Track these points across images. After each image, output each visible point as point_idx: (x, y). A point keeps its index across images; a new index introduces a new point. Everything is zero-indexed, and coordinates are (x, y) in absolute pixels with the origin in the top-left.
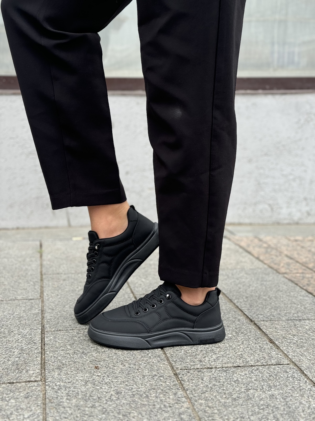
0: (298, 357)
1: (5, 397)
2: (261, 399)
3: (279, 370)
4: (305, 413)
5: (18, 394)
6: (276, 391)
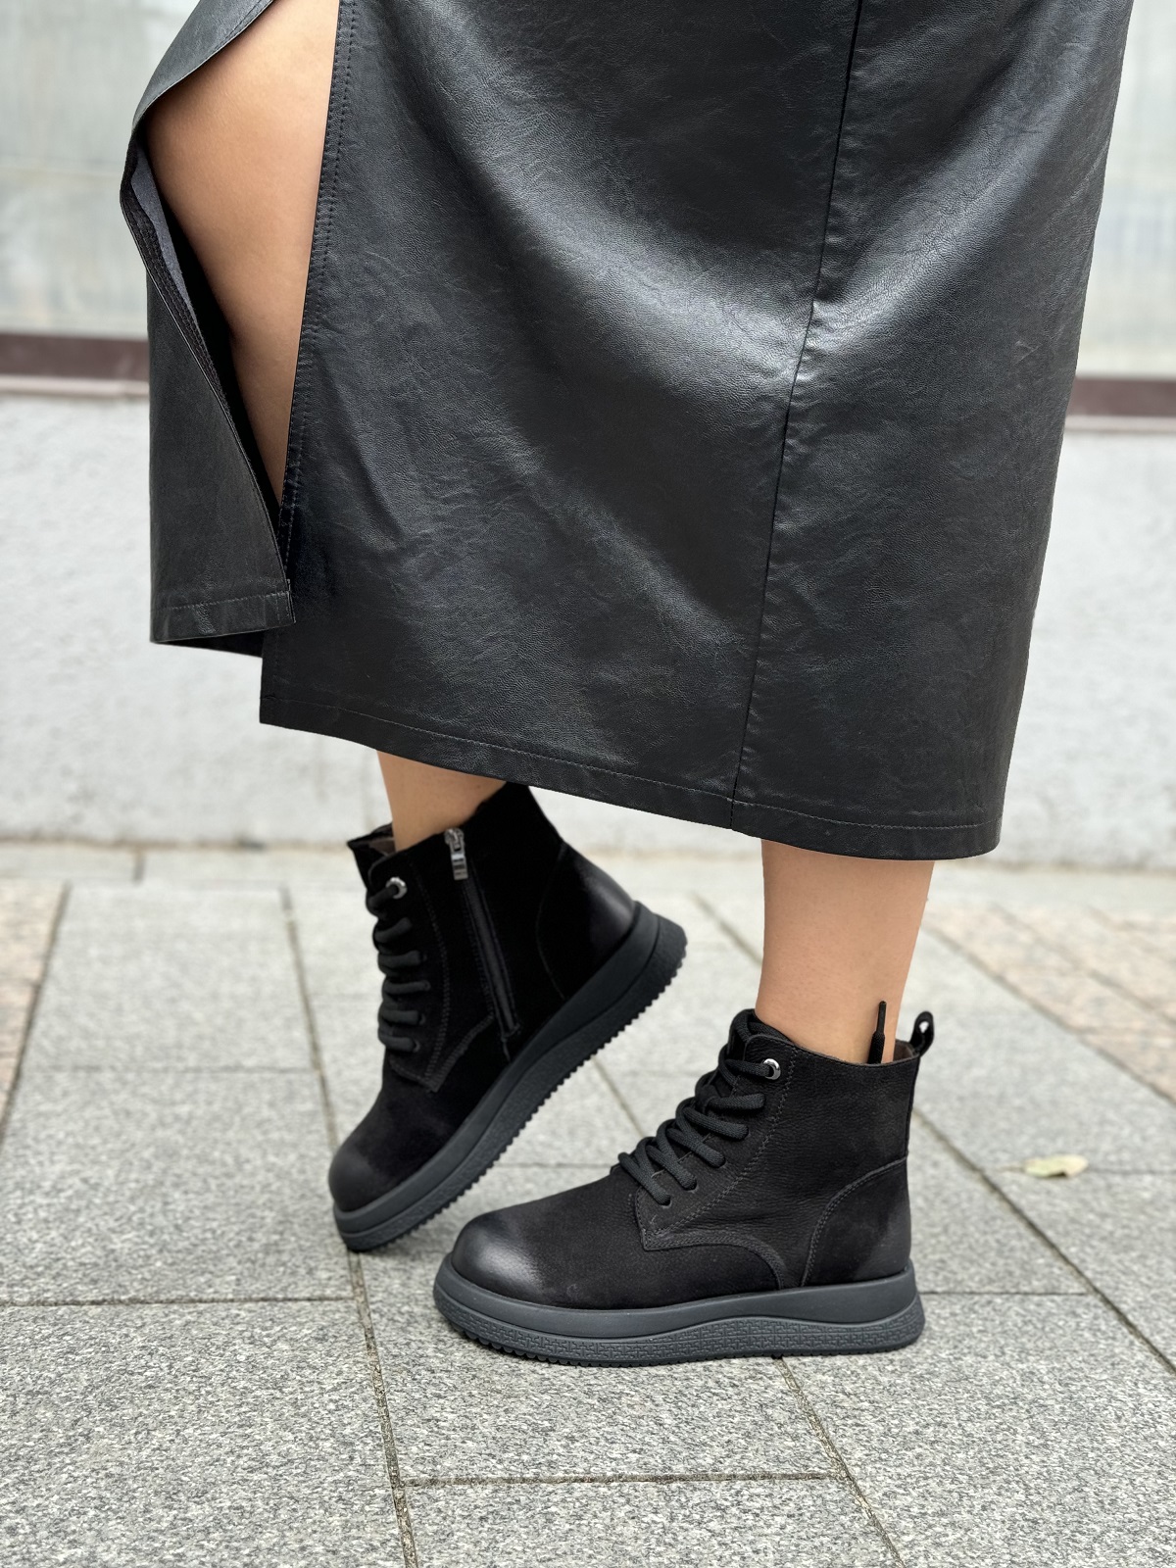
0: (1112, 1275)
1: (261, 1336)
2: (998, 1381)
3: (1052, 1308)
4: (1124, 1423)
5: (294, 1328)
6: (1042, 1362)
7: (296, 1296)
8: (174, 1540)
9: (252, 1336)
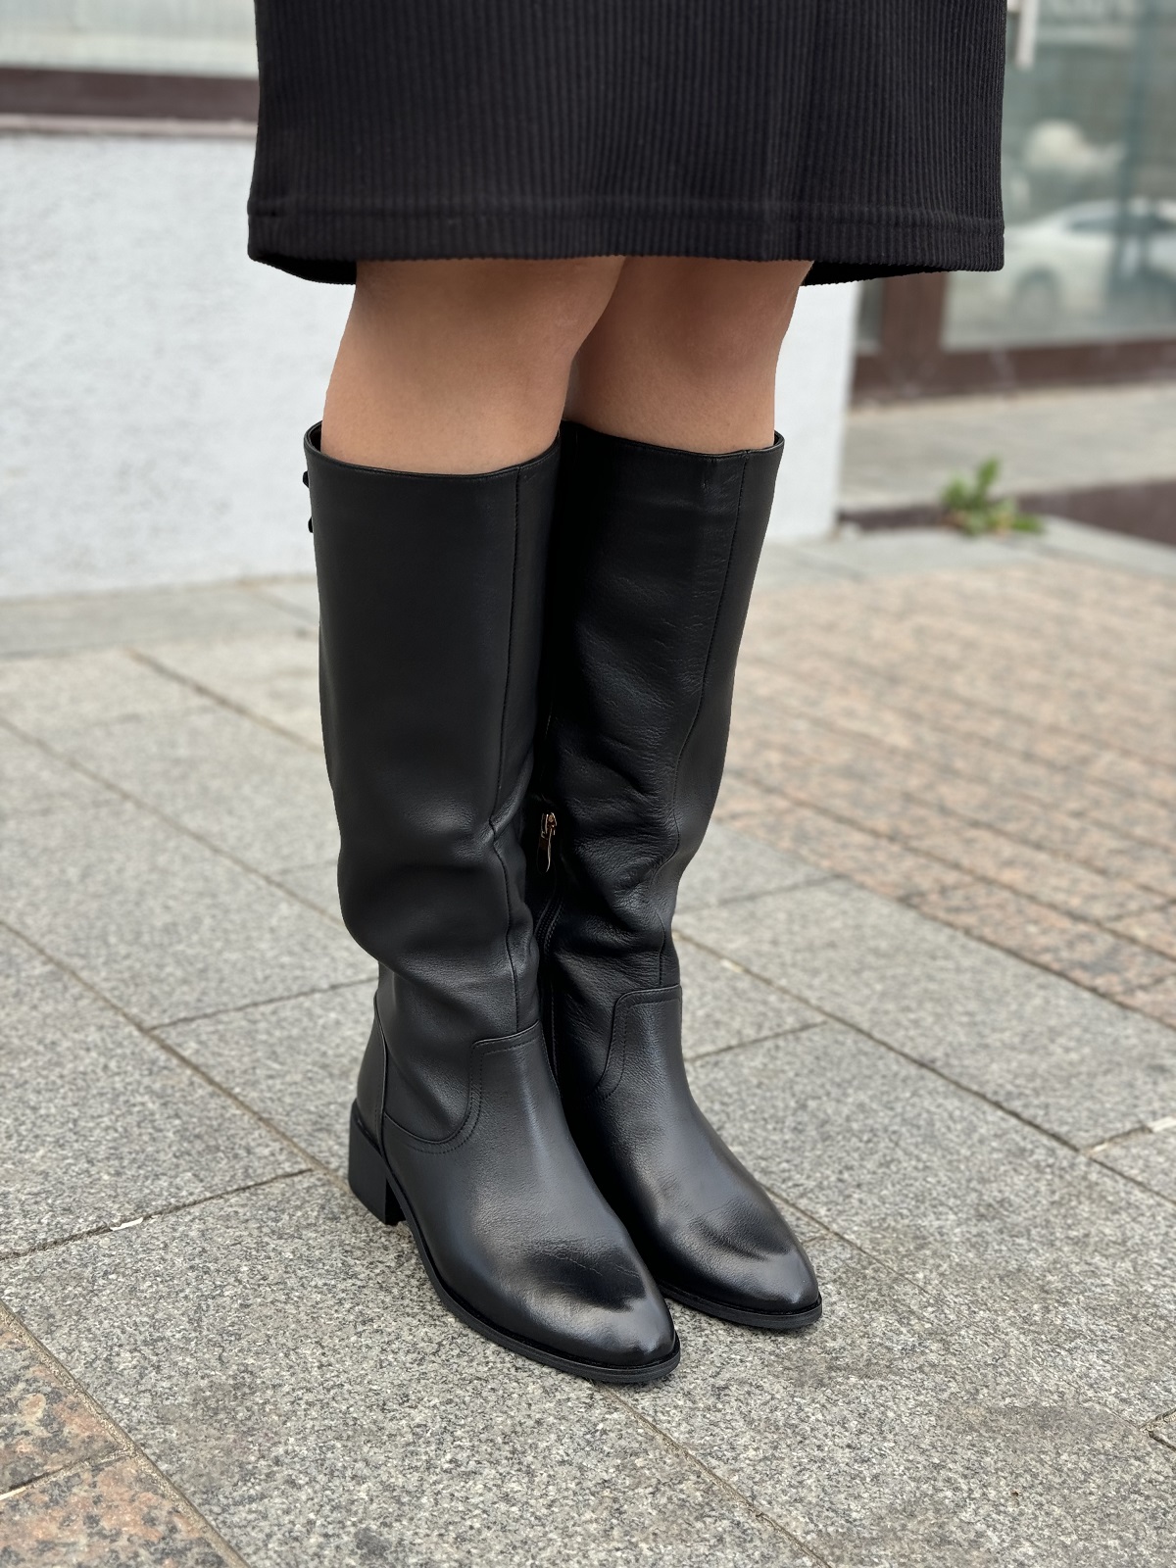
2: (847, 1118)
3: (820, 1041)
6: (859, 1093)
7: (265, 1179)
8: (433, 1447)
9: (273, 1232)
